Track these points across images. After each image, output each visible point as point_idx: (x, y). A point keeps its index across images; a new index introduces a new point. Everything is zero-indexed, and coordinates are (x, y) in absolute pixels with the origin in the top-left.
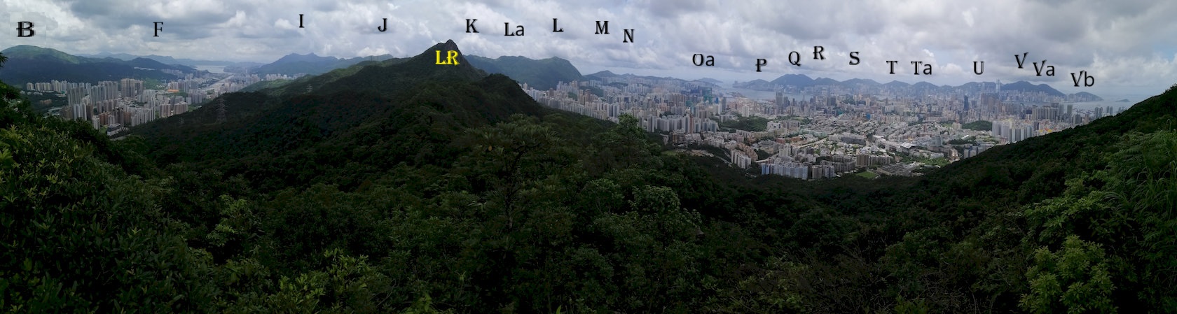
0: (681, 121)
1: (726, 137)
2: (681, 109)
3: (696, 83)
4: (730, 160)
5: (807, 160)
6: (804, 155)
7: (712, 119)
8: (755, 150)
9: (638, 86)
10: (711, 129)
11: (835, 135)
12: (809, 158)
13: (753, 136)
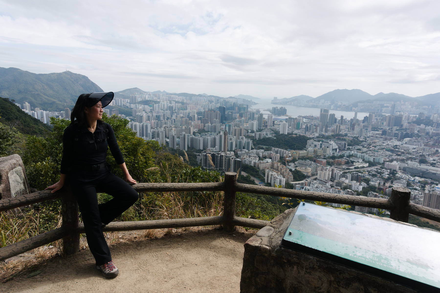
0: (215, 139)
2: (215, 126)
3: (231, 100)
4: (264, 179)
6: (347, 181)
7: (248, 137)
8: (291, 170)
9: (171, 103)
10: (246, 147)
12: (353, 186)
13: (290, 155)
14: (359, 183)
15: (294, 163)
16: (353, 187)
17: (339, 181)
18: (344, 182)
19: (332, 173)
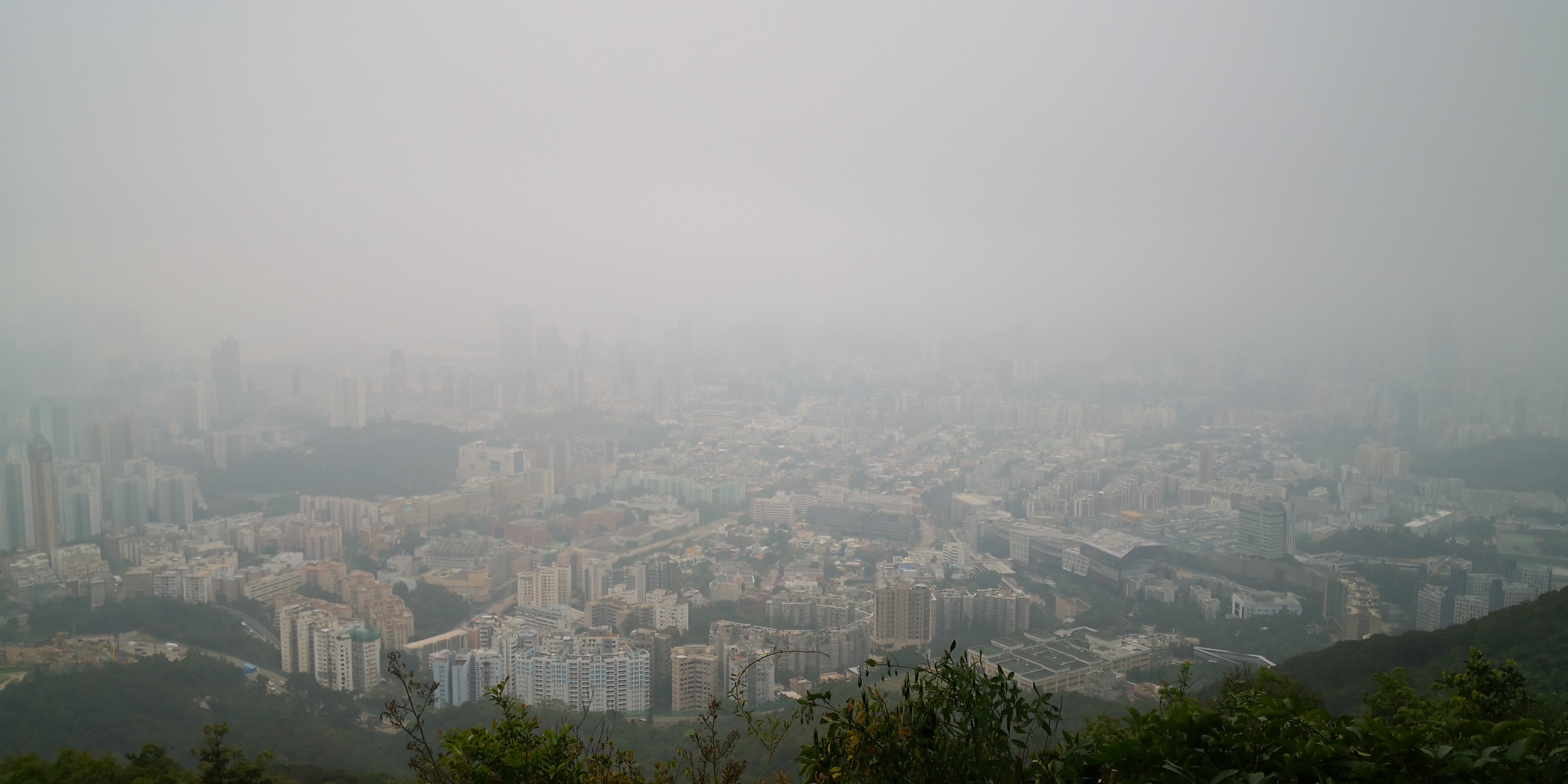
1: (249, 542)
4: (278, 654)
5: (644, 617)
6: (632, 597)
7: (166, 458)
8: (400, 589)
10: (165, 510)
11: (780, 496)
12: (658, 610)
13: (390, 520)
14: (675, 596)
15: (412, 554)
16: (658, 614)
17: (602, 600)
18: (624, 603)
19: (574, 572)
